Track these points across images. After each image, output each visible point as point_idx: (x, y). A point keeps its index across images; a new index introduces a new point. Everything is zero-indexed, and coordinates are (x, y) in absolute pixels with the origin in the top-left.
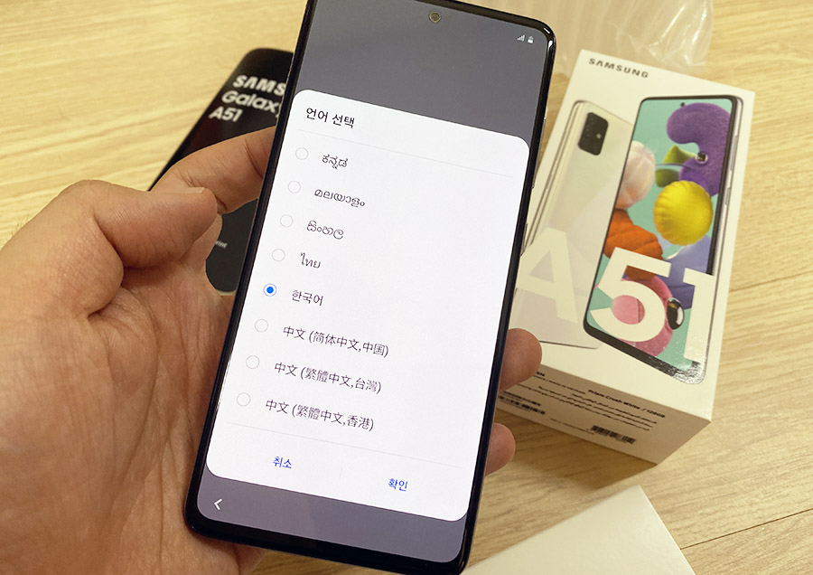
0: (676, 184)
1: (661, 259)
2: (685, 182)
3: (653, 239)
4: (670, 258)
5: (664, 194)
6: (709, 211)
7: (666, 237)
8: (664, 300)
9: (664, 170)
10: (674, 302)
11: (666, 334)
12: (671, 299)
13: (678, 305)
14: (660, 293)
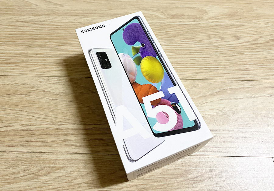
0: (142, 61)
1: (158, 91)
2: (145, 58)
3: (151, 86)
4: (160, 89)
5: (142, 67)
6: (159, 63)
7: (154, 82)
8: (170, 105)
9: (135, 58)
10: (173, 104)
11: (179, 117)
13: (175, 104)
14: (167, 104)
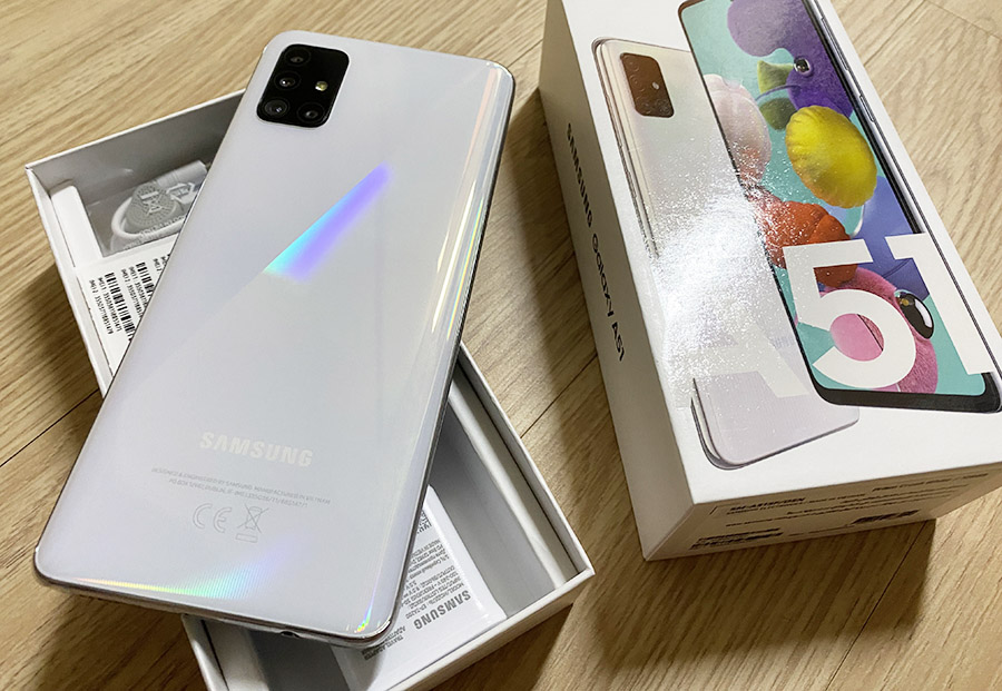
0: (796, 117)
1: (846, 238)
2: (805, 110)
3: (822, 213)
4: (857, 230)
5: (792, 139)
6: (858, 140)
7: (834, 202)
8: (890, 299)
9: (773, 101)
10: (903, 296)
11: (925, 350)
12: (897, 294)
13: (912, 298)
14: (879, 292)
